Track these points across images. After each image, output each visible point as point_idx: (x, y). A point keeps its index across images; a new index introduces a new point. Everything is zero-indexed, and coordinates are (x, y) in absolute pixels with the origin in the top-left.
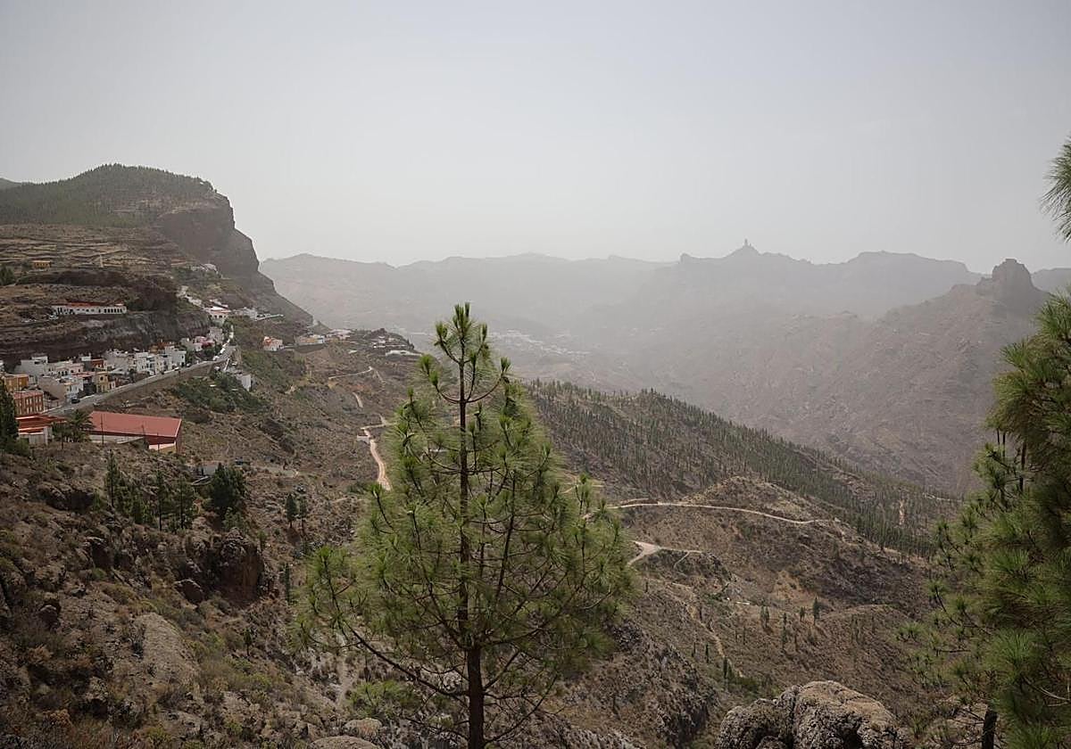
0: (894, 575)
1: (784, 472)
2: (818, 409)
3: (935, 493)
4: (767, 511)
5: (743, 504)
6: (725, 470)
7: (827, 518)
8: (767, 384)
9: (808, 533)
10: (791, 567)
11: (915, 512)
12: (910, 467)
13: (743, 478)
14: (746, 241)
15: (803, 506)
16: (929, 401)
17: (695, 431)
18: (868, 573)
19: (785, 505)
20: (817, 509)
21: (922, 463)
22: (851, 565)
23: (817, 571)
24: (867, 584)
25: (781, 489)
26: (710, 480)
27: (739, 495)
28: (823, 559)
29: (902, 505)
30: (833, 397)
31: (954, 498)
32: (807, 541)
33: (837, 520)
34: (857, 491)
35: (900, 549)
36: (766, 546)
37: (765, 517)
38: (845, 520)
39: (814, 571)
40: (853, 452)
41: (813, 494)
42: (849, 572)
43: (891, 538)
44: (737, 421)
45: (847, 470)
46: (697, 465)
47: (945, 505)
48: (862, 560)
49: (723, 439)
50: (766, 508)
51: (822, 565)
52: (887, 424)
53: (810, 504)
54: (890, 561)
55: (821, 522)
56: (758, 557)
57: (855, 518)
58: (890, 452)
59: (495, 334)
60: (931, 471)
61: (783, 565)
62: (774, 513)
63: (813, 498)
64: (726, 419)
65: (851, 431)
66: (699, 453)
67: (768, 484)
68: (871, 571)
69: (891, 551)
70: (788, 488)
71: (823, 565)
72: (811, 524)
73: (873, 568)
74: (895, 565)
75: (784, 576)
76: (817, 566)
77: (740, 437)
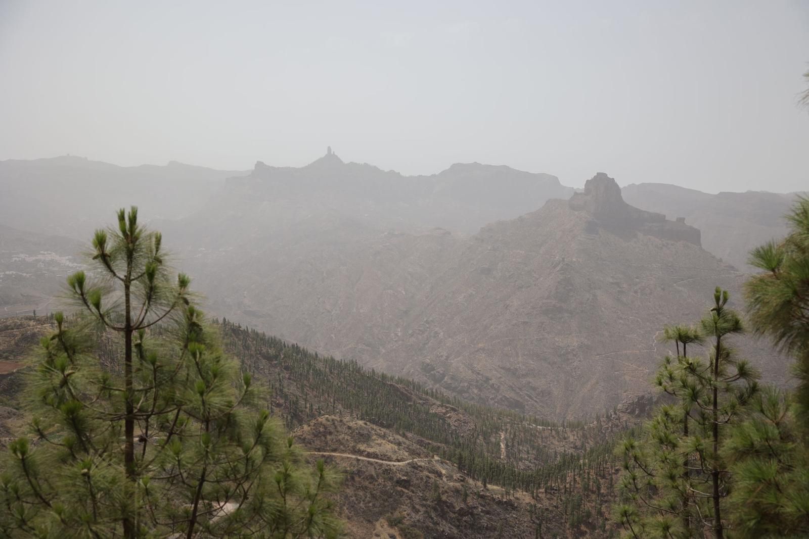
0: (499, 514)
1: (377, 407)
2: (412, 335)
3: (535, 421)
4: (360, 452)
5: (334, 447)
6: (311, 409)
7: (426, 457)
8: (355, 310)
9: (407, 474)
10: (390, 514)
11: (516, 444)
12: (511, 395)
13: (333, 417)
14: (329, 149)
15: (399, 444)
16: (527, 323)
17: (275, 366)
18: (472, 514)
19: (380, 445)
20: (415, 446)
21: (520, 389)
22: (454, 507)
23: (417, 517)
24: (472, 526)
25: (375, 427)
26: (295, 422)
27: (329, 437)
28: (424, 502)
29: (503, 437)
30: (427, 322)
31: (554, 425)
32: (406, 484)
33: (436, 458)
34: (456, 424)
35: (504, 485)
36: (361, 493)
37: (358, 460)
38: (446, 457)
39: (416, 517)
40: (449, 382)
41: (410, 431)
42: (453, 515)
43: (493, 473)
44: (323, 353)
45: (445, 402)
46: (279, 405)
47: (547, 433)
48: (465, 501)
49: (308, 372)
50: (359, 450)
51: (422, 509)
52: (483, 349)
53: (407, 442)
54: (494, 499)
55: (421, 462)
56: (352, 507)
57: (455, 455)
58: (488, 379)
59: (22, 256)
60: (530, 397)
61: (381, 514)
62: (369, 455)
63: (409, 435)
64: (311, 350)
65: (447, 359)
66: (281, 390)
67: (361, 423)
68: (475, 511)
69: (495, 487)
70: (382, 425)
71: (424, 509)
72: (408, 464)
73: (476, 508)
74: (500, 503)
75: (382, 527)
76: (417, 511)
77: (327, 370)
